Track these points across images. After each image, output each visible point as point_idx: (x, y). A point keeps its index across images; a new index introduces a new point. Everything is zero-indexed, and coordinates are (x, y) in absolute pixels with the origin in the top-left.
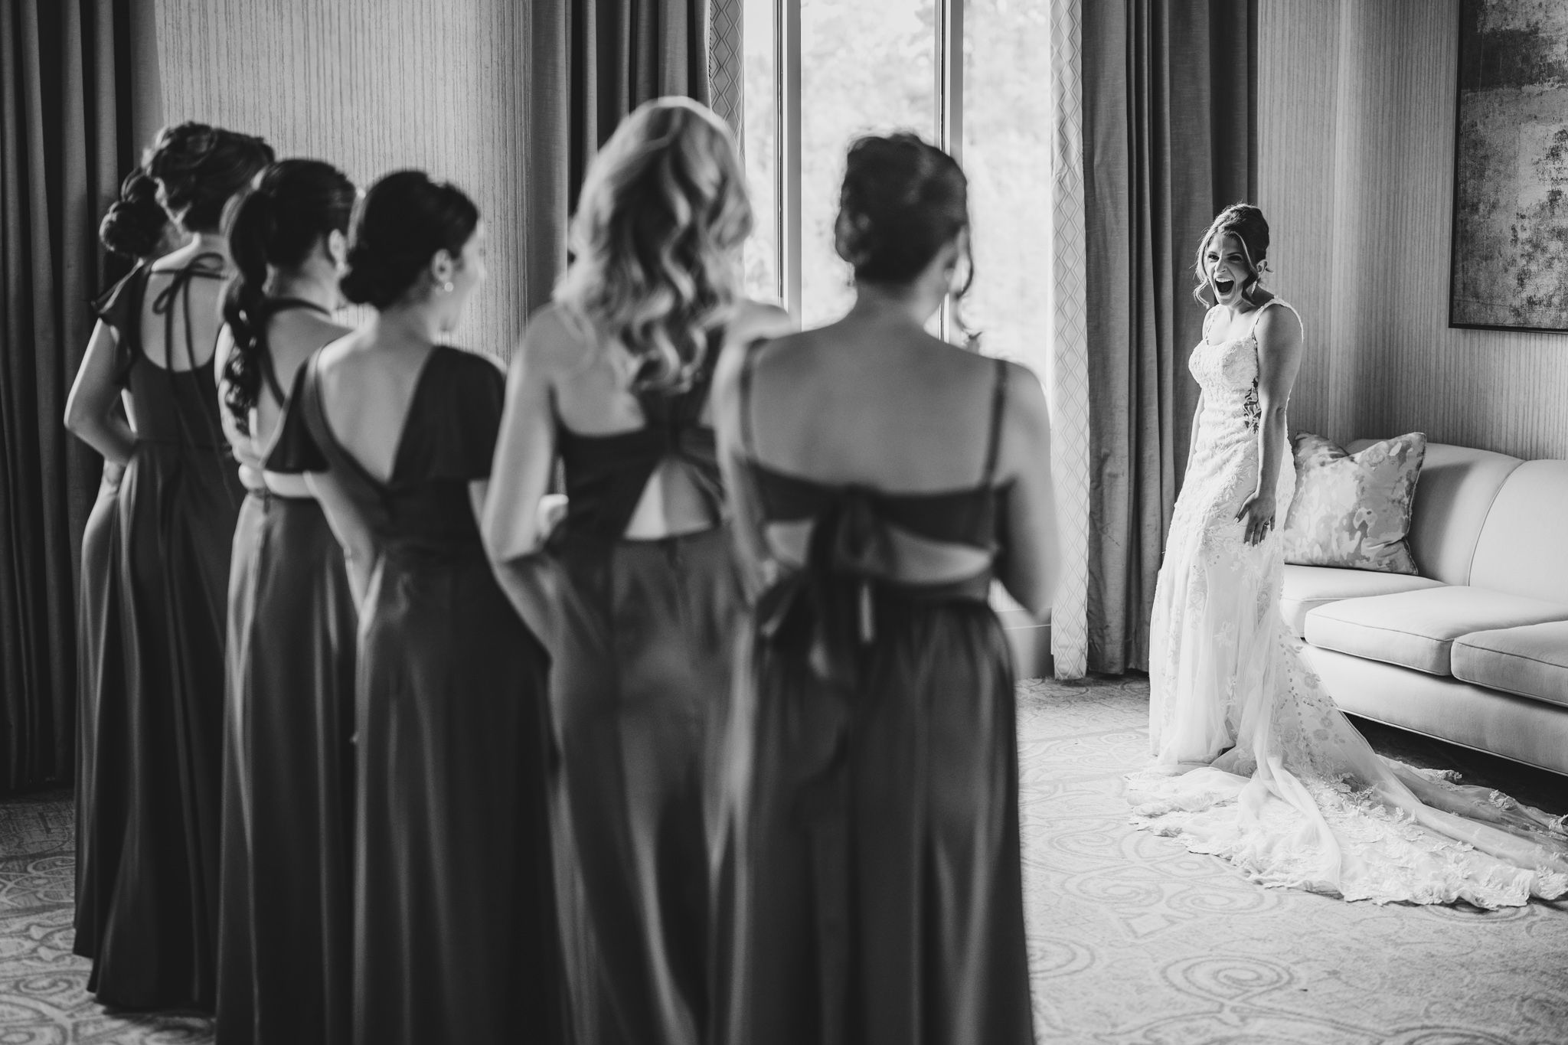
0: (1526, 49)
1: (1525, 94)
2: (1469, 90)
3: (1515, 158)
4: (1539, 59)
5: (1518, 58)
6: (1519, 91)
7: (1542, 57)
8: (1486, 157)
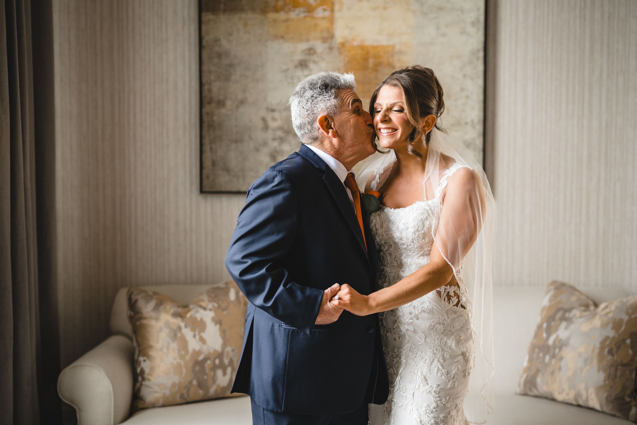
1: (270, 20)
2: (210, 13)
6: (264, 17)
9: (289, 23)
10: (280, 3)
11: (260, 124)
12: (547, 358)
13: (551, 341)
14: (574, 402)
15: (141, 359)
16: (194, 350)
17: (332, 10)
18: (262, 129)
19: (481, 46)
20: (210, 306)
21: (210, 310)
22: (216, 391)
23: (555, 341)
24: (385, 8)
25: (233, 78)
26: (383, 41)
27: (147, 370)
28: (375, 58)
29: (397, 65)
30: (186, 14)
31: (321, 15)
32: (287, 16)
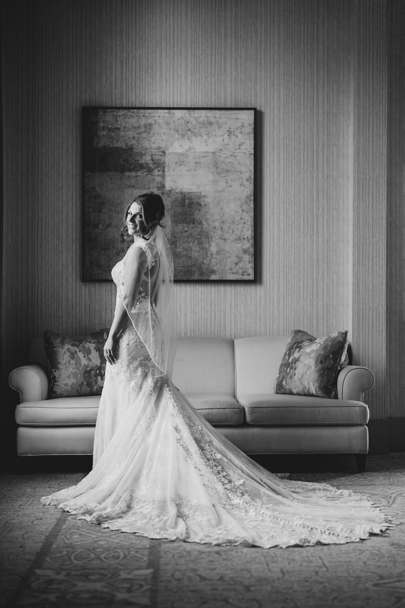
0: (126, 156)
1: (126, 176)
2: (89, 172)
4: (134, 161)
5: (121, 160)
6: (122, 175)
8: (102, 203)
9: (137, 178)
10: (132, 166)
11: (120, 239)
12: (289, 369)
13: (290, 361)
14: (303, 393)
15: (53, 370)
16: (84, 364)
17: (164, 171)
18: (121, 241)
19: (252, 193)
20: (93, 341)
21: (93, 343)
22: (97, 389)
23: (292, 360)
24: (195, 170)
25: (103, 210)
26: (194, 189)
27: (57, 377)
28: (189, 199)
29: (203, 204)
30: (74, 172)
31: (157, 174)
32: (136, 174)
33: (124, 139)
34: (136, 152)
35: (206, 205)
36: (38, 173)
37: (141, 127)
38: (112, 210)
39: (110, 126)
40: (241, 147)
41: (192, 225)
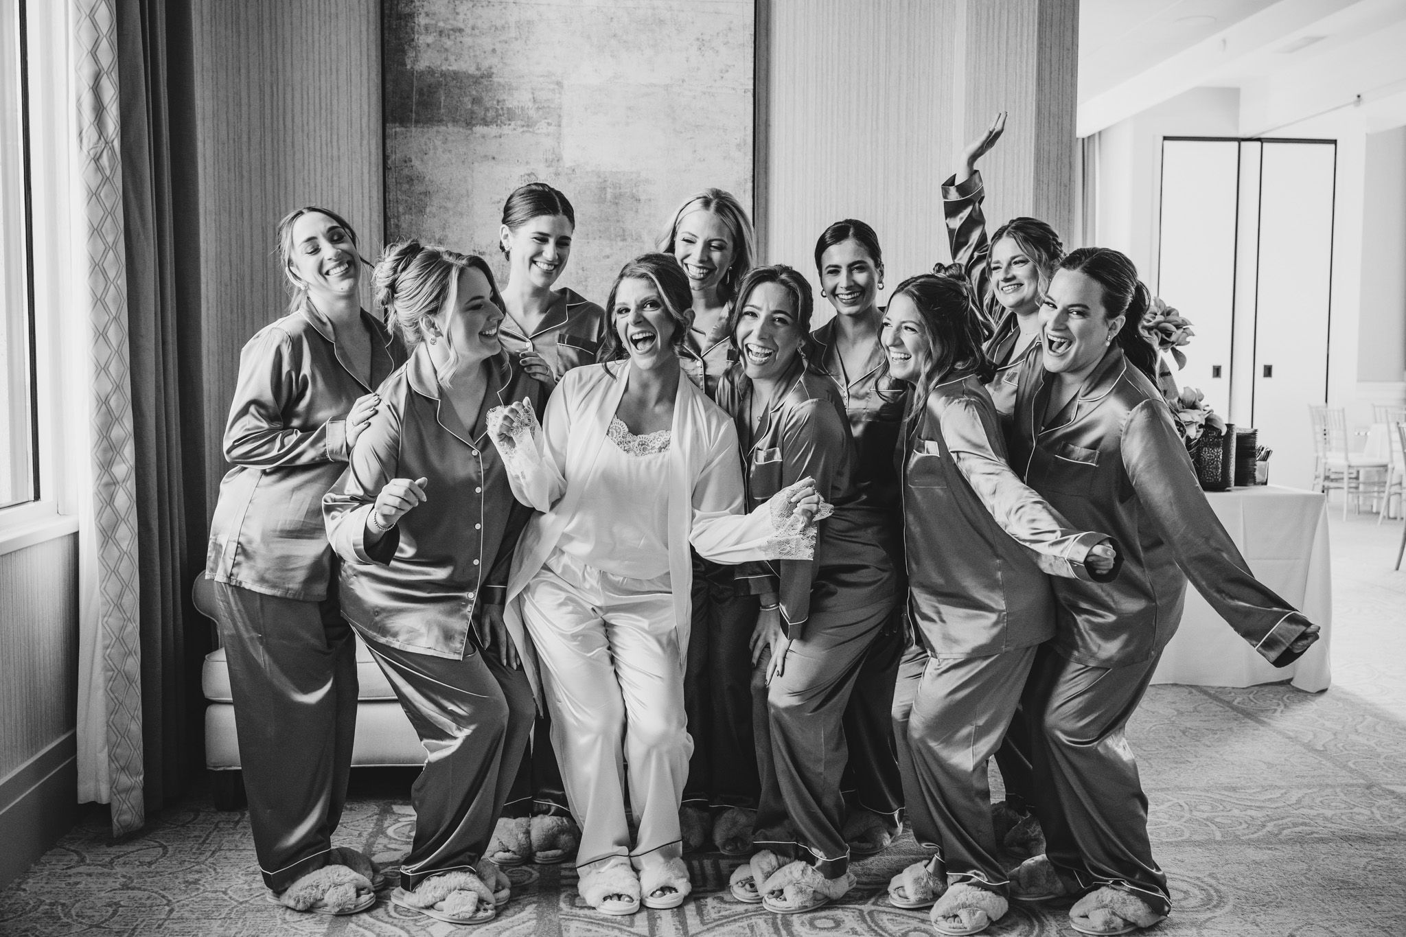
0: (477, 91)
1: (478, 135)
2: (397, 125)
3: (468, 196)
4: (495, 103)
5: (467, 100)
6: (469, 132)
7: (498, 102)
8: (426, 193)
9: (502, 140)
10: (491, 114)
17: (560, 125)
24: (628, 124)
26: (625, 165)
28: (615, 188)
29: (643, 197)
30: (364, 125)
31: (545, 131)
32: (500, 131)
33: (472, 54)
34: (499, 84)
35: (650, 200)
36: (285, 126)
37: (509, 27)
38: (446, 209)
39: (441, 24)
40: (726, 76)
41: (621, 244)
